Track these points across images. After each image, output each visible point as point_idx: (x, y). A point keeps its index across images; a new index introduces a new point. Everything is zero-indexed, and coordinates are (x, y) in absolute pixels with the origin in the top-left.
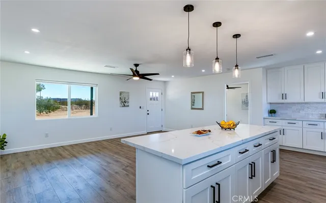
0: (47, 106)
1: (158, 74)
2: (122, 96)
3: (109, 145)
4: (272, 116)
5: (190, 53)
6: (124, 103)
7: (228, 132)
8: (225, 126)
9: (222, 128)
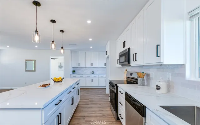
4: (73, 73)
5: (37, 34)
7: (58, 83)
8: (57, 80)
9: (55, 81)
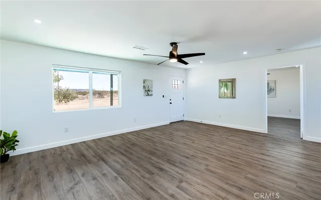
0: (65, 96)
1: (204, 54)
2: (146, 84)
3: (136, 139)
6: (148, 92)
